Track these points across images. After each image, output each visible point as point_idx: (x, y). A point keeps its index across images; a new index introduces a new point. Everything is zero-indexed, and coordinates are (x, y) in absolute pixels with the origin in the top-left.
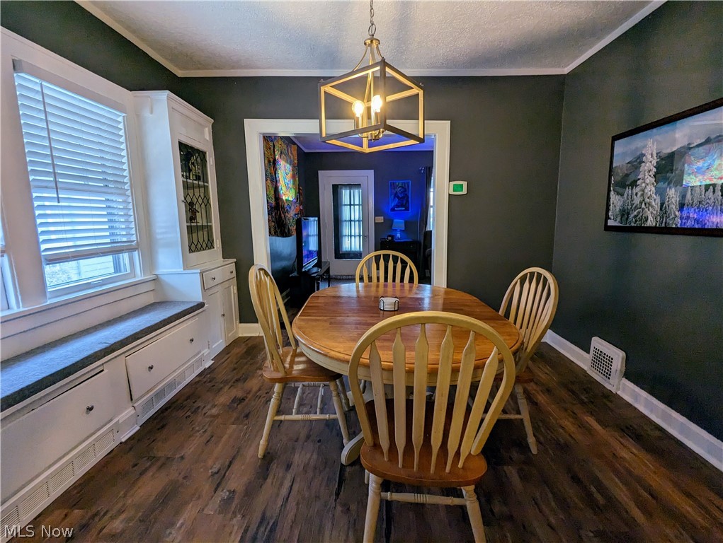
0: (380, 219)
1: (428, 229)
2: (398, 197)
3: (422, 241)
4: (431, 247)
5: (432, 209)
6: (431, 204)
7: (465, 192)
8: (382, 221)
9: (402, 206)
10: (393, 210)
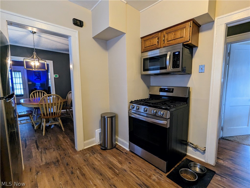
0: (30, 83)
1: (49, 86)
2: (37, 76)
3: (47, 89)
4: (51, 91)
5: (50, 80)
6: (49, 78)
7: (58, 77)
8: (31, 83)
9: (39, 79)
10: (35, 80)
